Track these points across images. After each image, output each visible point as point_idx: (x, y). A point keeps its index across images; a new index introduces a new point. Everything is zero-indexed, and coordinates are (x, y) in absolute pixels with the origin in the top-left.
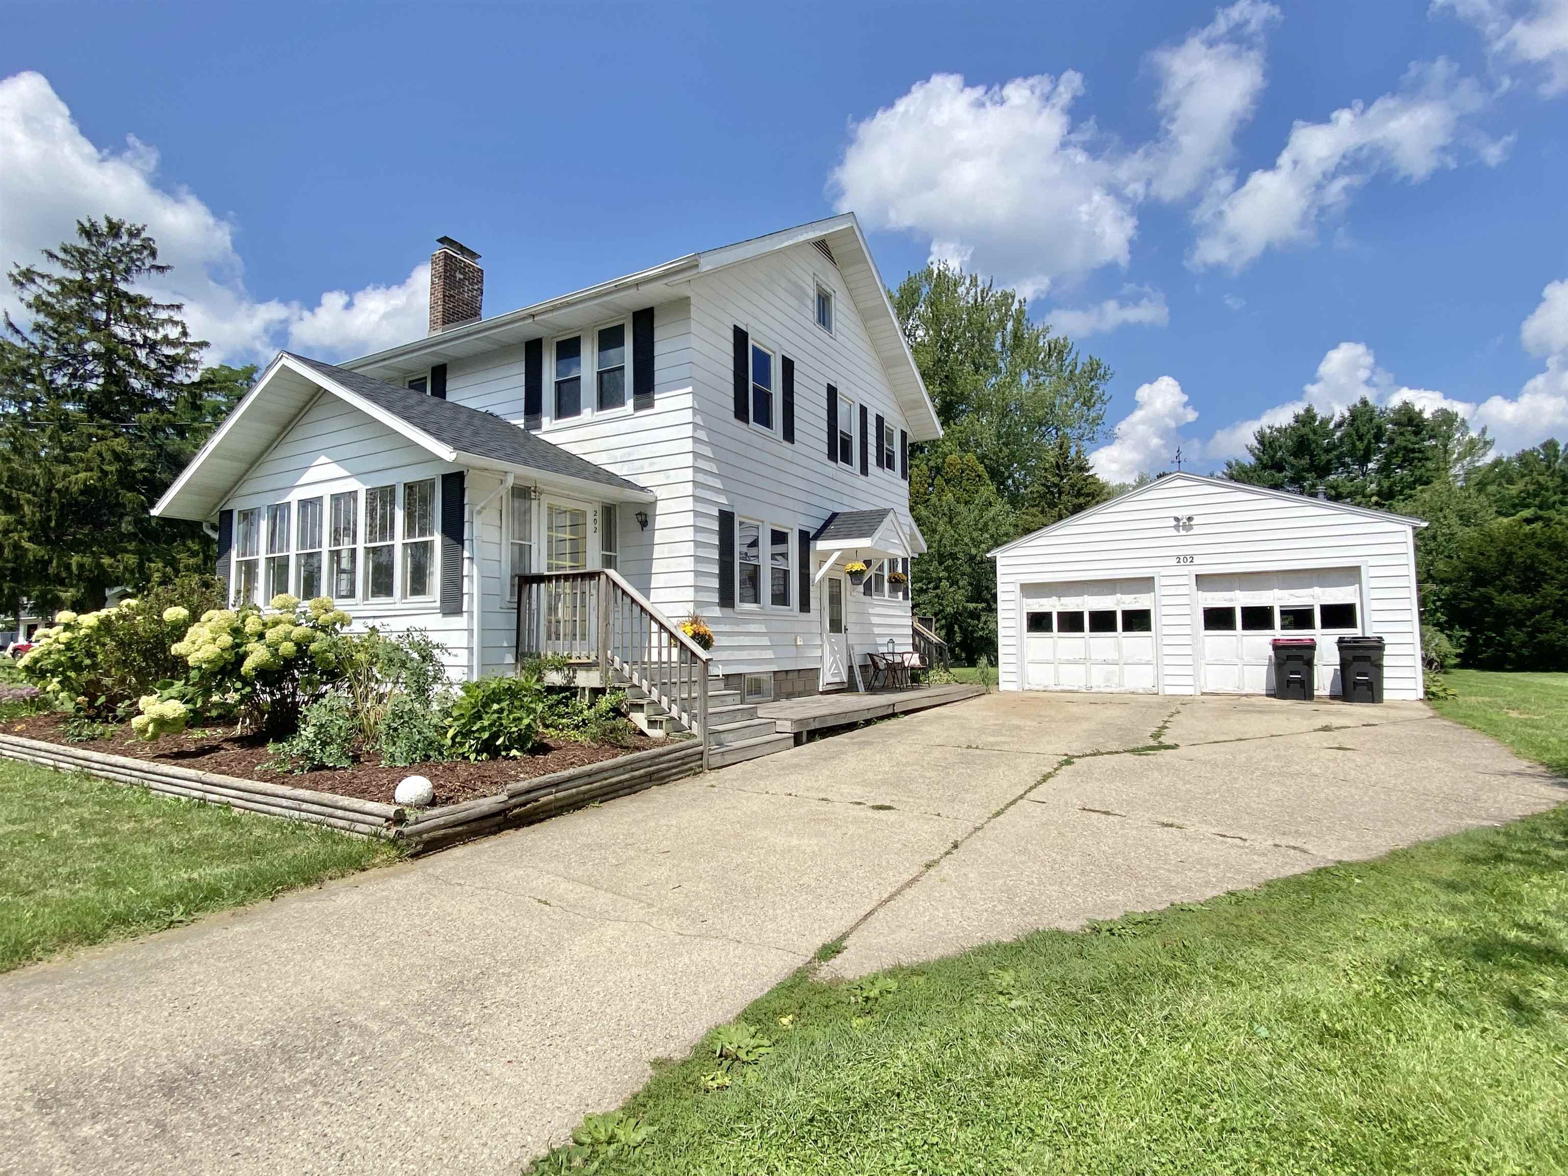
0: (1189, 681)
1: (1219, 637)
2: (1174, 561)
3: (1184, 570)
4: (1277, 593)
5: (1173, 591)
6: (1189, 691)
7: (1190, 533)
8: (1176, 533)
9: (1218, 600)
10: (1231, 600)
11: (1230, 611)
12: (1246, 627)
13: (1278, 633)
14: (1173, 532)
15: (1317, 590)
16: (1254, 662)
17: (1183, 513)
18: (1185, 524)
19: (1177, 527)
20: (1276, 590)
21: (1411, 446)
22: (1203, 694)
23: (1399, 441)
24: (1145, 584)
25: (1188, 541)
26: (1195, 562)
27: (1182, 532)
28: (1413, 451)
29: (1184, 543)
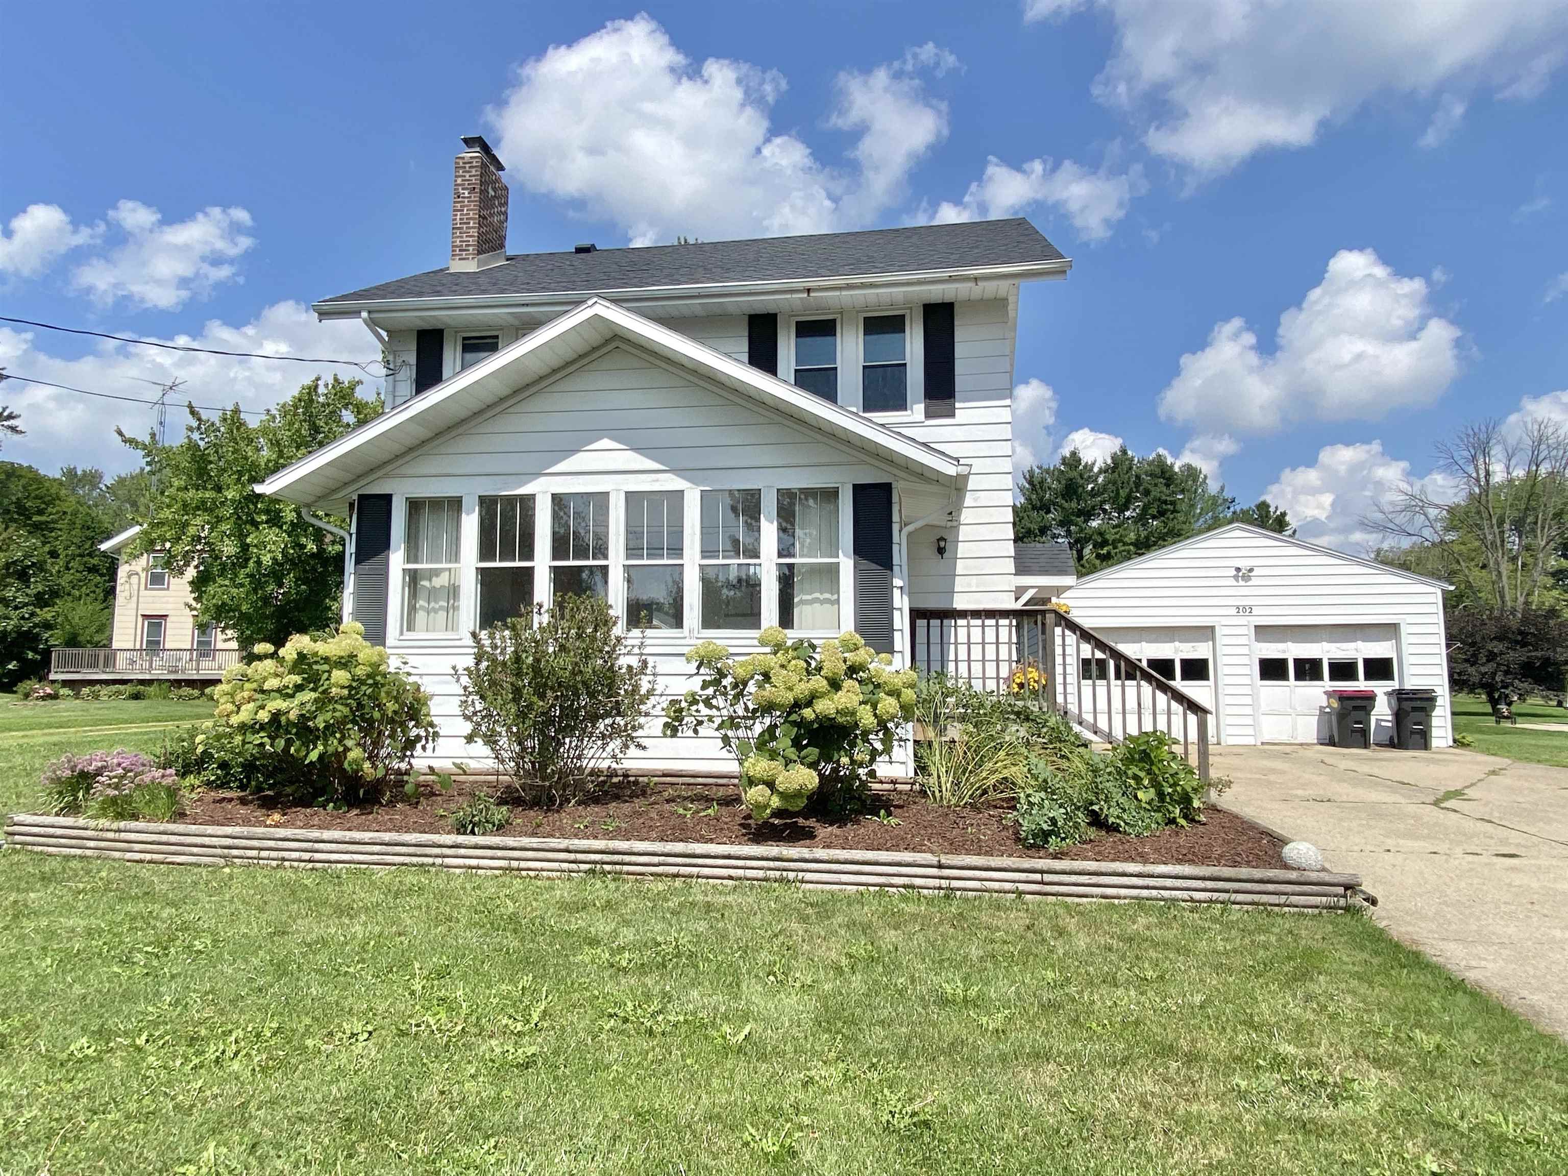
0: (1250, 731)
1: (1274, 687)
2: (1233, 611)
3: (1243, 621)
4: (1325, 645)
5: (1233, 641)
6: (1251, 741)
7: (1249, 584)
8: (1235, 584)
9: (1273, 651)
10: (1284, 652)
11: (1282, 663)
12: (1298, 677)
13: (1327, 684)
14: (1232, 582)
15: (1360, 644)
16: (1306, 712)
17: (1244, 564)
18: (1243, 575)
19: (1236, 577)
20: (1324, 643)
21: (1164, 498)
22: (1263, 744)
23: (1155, 493)
24: (1207, 633)
25: (1245, 591)
26: (1254, 613)
27: (1242, 583)
28: (1165, 502)
29: (1244, 593)
